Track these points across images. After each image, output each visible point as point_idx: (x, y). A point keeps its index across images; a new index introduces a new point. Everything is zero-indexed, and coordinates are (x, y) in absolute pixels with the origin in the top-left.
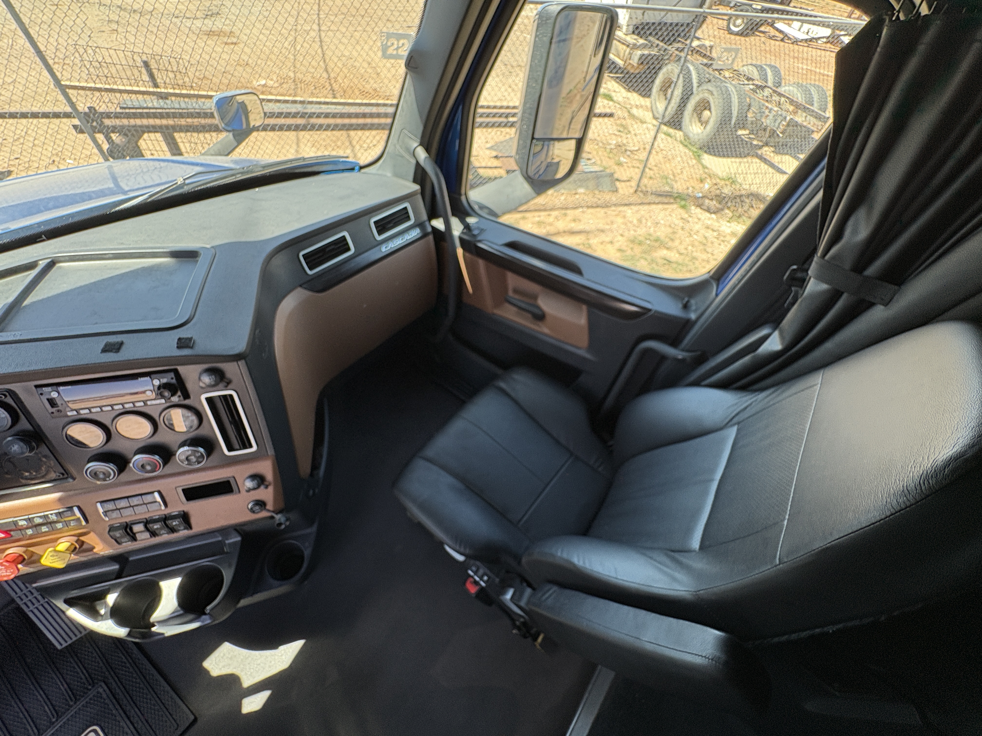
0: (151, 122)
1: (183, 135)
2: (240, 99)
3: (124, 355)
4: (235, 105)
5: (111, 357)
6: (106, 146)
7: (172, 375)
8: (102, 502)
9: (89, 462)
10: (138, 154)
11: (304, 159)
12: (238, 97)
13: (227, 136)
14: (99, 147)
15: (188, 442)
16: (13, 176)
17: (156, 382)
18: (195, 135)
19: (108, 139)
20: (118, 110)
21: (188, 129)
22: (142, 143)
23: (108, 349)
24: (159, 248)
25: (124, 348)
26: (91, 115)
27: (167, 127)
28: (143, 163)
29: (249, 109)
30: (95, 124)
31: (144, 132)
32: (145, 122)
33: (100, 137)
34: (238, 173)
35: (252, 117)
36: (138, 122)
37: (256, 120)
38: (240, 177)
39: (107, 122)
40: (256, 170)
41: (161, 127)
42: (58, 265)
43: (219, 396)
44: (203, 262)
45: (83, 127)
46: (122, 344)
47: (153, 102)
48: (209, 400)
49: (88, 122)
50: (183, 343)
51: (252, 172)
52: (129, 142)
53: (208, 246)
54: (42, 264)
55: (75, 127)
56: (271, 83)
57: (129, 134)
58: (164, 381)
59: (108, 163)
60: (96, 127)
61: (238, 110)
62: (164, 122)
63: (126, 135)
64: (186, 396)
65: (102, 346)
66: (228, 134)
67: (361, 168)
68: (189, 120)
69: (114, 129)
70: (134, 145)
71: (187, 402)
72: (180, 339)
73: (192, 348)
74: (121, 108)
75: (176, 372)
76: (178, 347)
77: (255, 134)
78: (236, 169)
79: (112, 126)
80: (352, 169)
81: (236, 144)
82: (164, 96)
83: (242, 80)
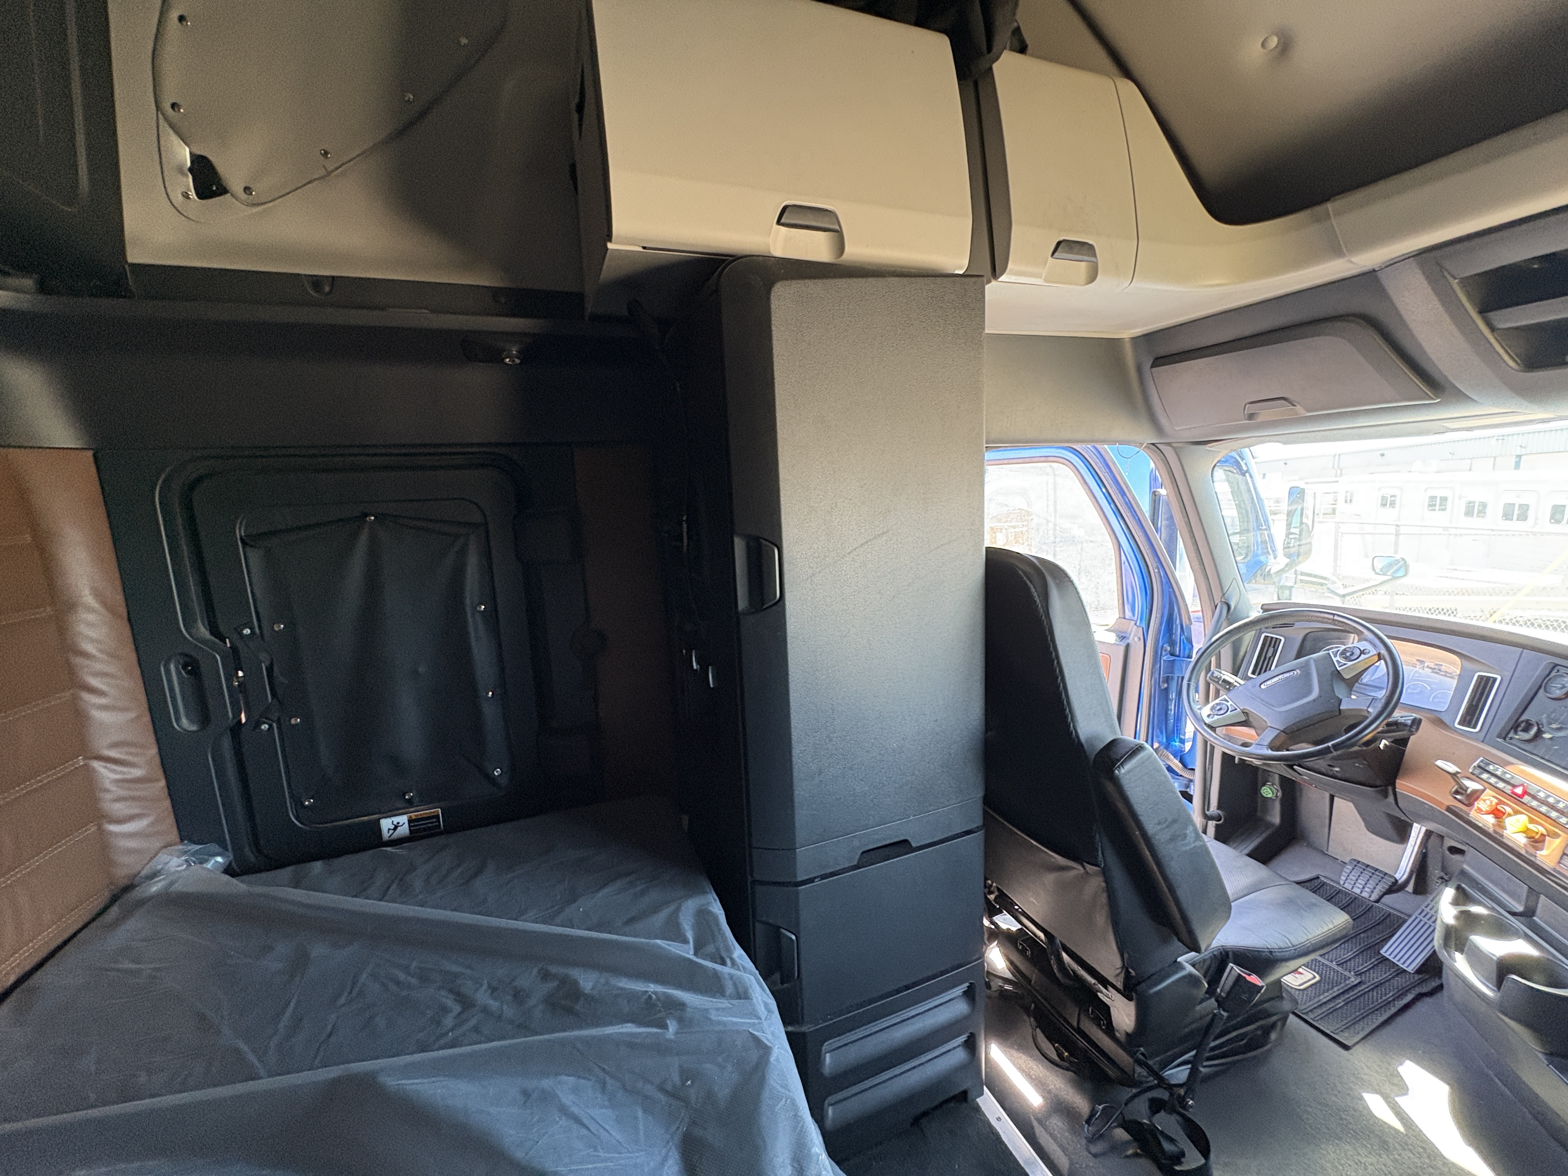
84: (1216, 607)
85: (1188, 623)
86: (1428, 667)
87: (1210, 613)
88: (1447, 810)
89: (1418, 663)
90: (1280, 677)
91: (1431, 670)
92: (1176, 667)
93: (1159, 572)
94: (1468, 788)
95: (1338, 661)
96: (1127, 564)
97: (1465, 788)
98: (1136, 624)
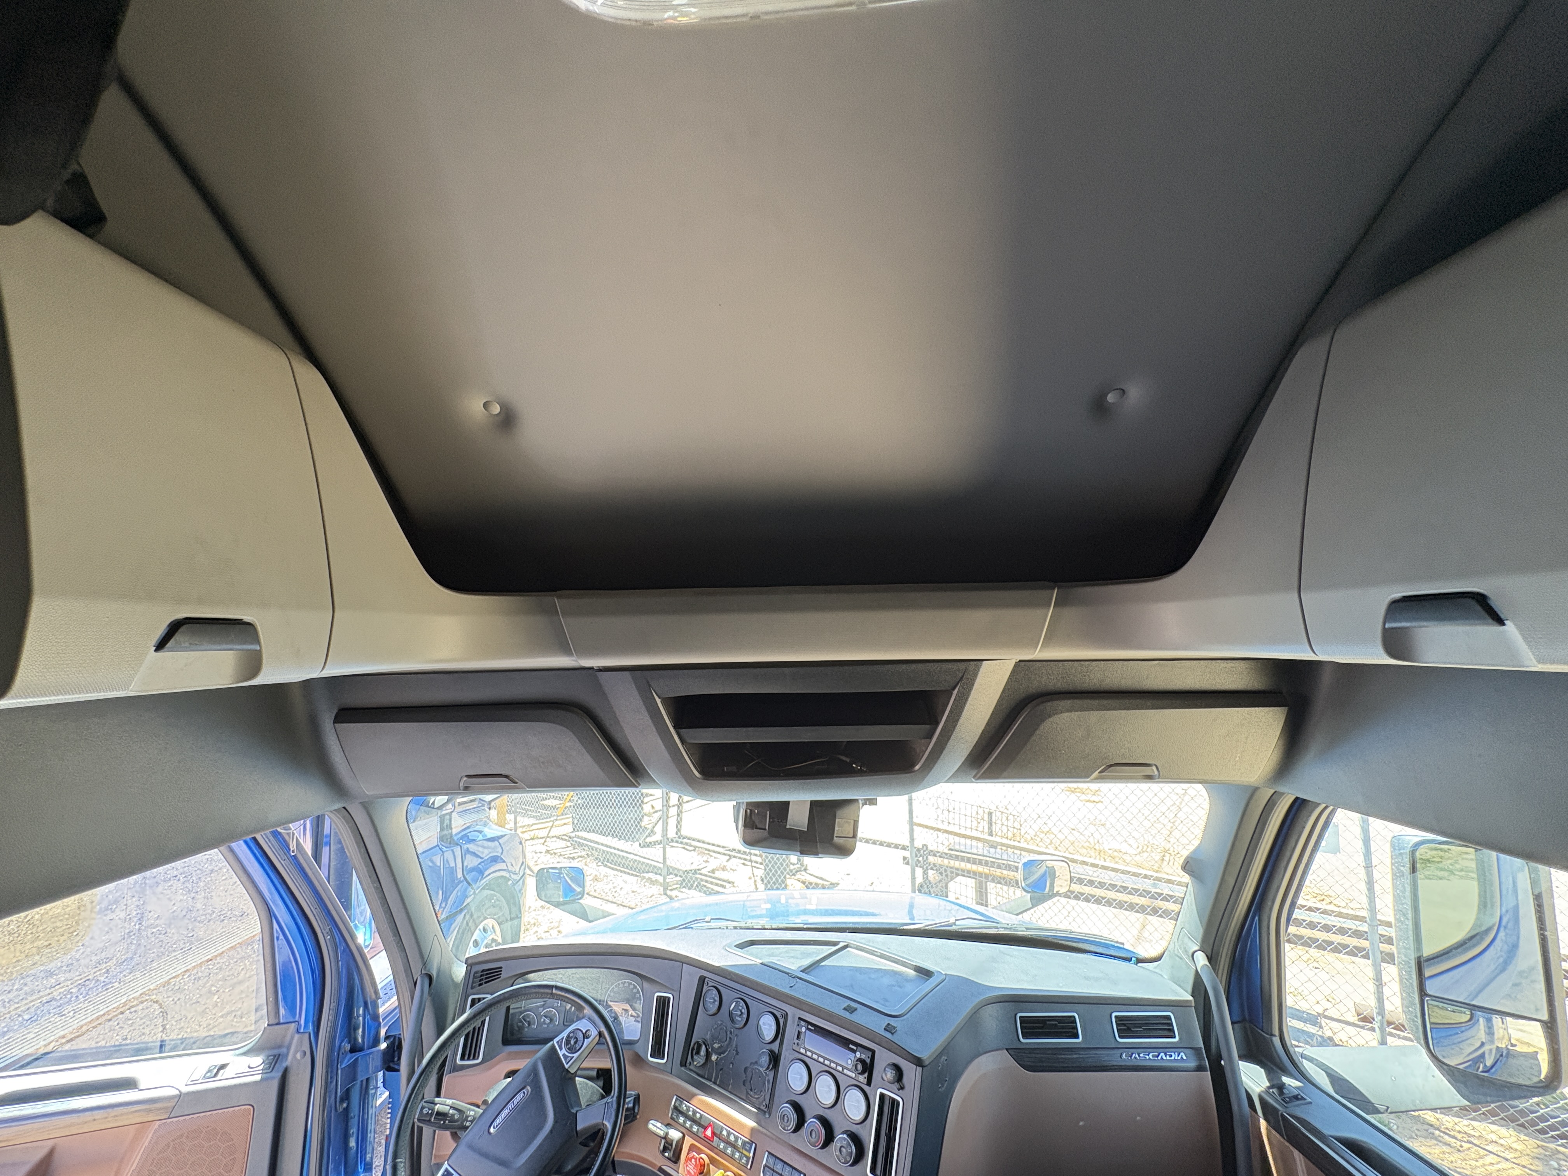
0: (969, 866)
1: (993, 885)
2: (1050, 864)
3: (854, 1017)
4: (1044, 869)
5: (847, 1015)
6: (919, 879)
7: (870, 1054)
8: (769, 1153)
9: (786, 1103)
10: (943, 894)
11: (1071, 932)
12: (1048, 862)
13: (1022, 897)
14: (913, 878)
15: (849, 1133)
16: (839, 887)
17: (858, 1055)
18: (1005, 888)
19: (925, 873)
20: (946, 851)
21: (1000, 880)
22: (951, 885)
23: (848, 1009)
24: (909, 960)
25: (855, 1012)
26: (922, 852)
27: (981, 874)
28: (943, 903)
29: (1057, 874)
30: (921, 859)
31: (957, 875)
32: (963, 865)
33: (919, 872)
34: (1003, 928)
35: (1057, 882)
36: (957, 864)
37: (1061, 885)
38: (1002, 931)
39: (931, 859)
40: (1020, 929)
41: (975, 873)
42: (848, 949)
43: (890, 1097)
44: (933, 981)
45: (910, 861)
46: (856, 1009)
47: (979, 848)
48: (882, 1096)
49: (916, 856)
50: (889, 1028)
51: (1015, 930)
52: (940, 881)
53: (943, 973)
54: (841, 945)
55: (905, 858)
56: (1125, 848)
57: (944, 874)
58: (863, 1057)
59: (913, 895)
60: (919, 862)
61: (1045, 872)
62: (980, 869)
63: (941, 874)
64: (869, 1083)
65: (845, 1005)
66: (1024, 893)
67: (1140, 961)
68: (1005, 872)
69: (934, 867)
70: (944, 885)
71: (866, 1088)
72: (889, 1024)
73: (892, 1034)
74: (950, 849)
75: (873, 1052)
76: (885, 1029)
77: (1058, 898)
78: (1002, 923)
79: (934, 864)
80: (1129, 960)
81: (1031, 906)
82: (993, 845)
83: (1091, 840)
84: (415, 984)
85: (374, 996)
86: (632, 1016)
87: (407, 995)
88: (659, 1170)
89: (623, 1011)
90: (511, 1105)
91: (634, 1019)
92: (360, 1069)
93: (333, 937)
94: (673, 1141)
95: (564, 1055)
96: (281, 937)
97: (670, 1142)
98: (298, 1032)
